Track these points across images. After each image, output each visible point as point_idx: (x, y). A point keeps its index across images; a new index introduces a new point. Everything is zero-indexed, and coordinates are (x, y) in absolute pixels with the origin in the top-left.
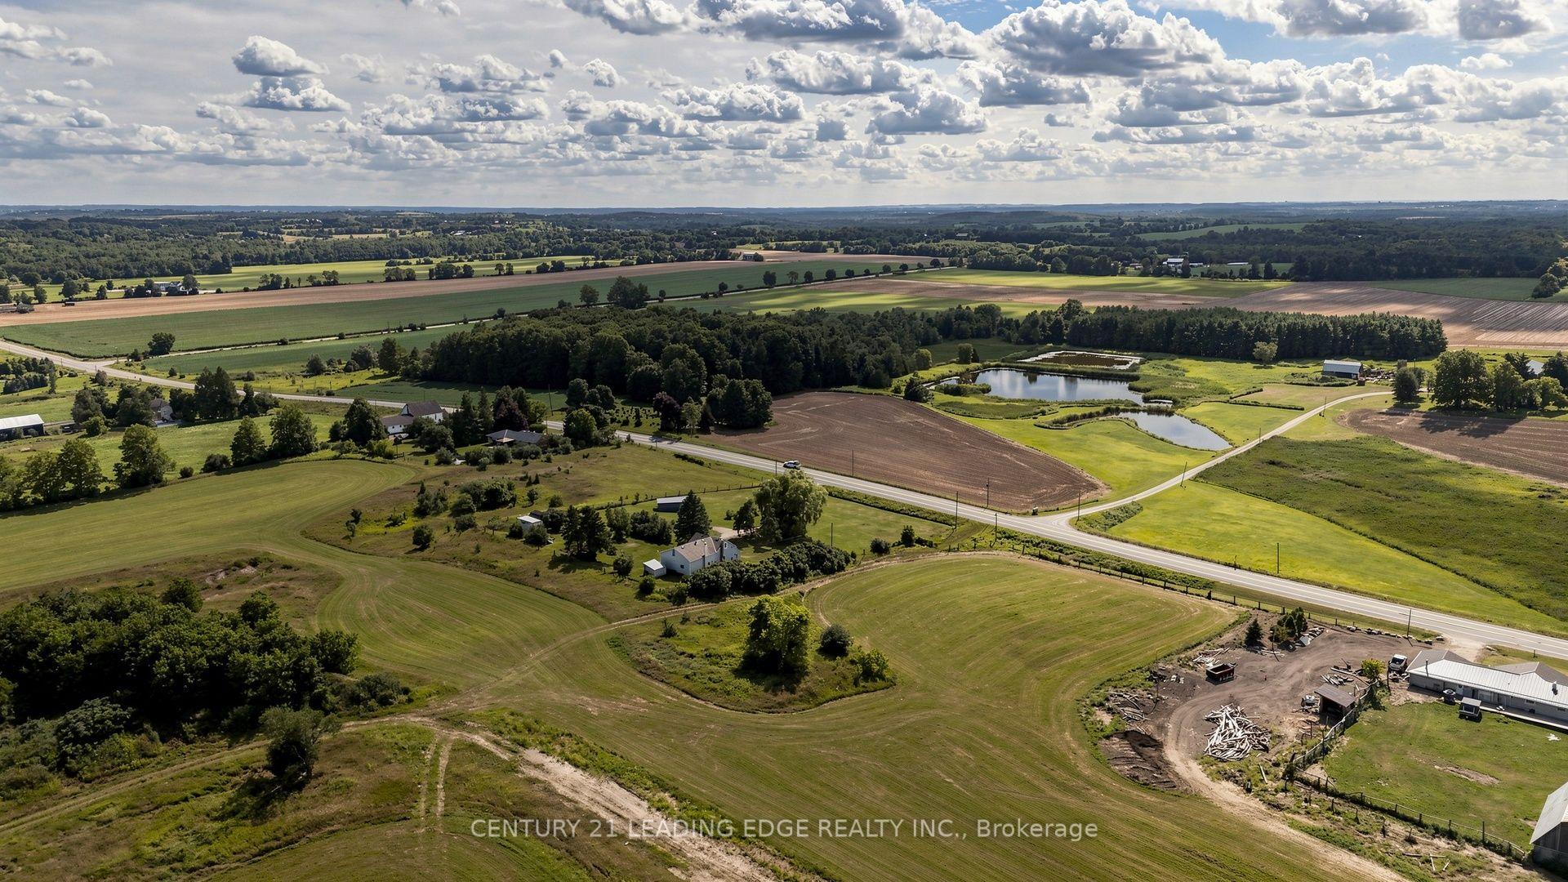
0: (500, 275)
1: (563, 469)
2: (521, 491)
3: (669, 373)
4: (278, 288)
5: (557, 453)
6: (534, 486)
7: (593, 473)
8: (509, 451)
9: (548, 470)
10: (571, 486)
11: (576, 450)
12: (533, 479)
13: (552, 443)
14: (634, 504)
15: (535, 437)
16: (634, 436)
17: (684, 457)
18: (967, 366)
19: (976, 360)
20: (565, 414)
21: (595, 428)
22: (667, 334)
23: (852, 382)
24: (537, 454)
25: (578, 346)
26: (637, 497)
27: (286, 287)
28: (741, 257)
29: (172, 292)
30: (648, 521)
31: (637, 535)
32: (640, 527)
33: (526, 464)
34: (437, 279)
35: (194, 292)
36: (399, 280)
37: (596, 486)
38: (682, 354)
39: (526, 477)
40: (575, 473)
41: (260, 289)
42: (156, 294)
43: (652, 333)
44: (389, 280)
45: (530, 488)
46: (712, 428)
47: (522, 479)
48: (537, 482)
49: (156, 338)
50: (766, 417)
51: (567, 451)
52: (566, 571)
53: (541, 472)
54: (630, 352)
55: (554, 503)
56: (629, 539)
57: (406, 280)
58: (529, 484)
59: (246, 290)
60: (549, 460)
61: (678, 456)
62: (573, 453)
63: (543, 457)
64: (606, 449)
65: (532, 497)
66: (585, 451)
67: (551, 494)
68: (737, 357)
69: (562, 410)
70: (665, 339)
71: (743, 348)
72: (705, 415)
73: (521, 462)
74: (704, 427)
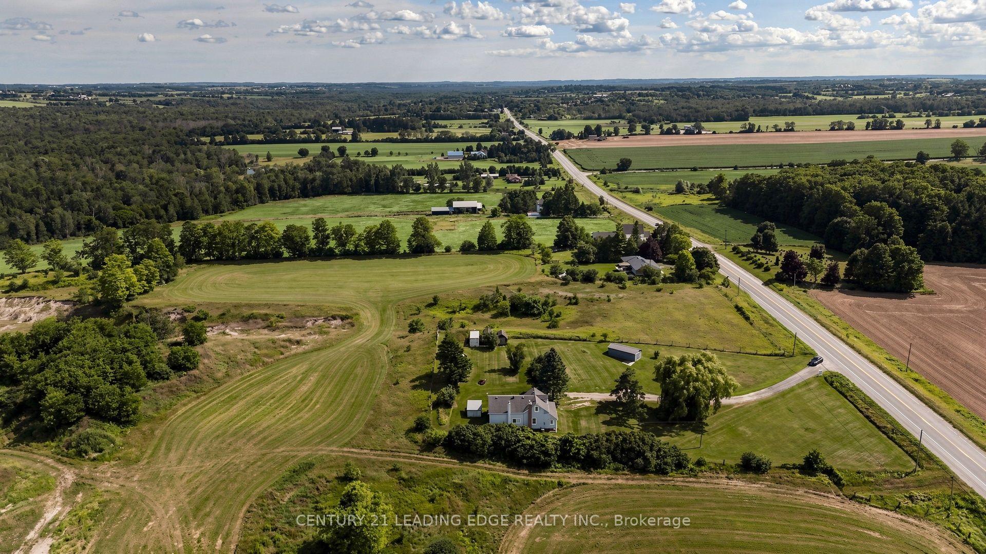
0: (927, 128)
1: (612, 297)
4: (752, 132)
5: (643, 281)
7: (627, 305)
9: (599, 296)
13: (645, 274)
17: (739, 310)
24: (622, 280)
26: (604, 336)
27: (758, 131)
29: (688, 132)
33: (602, 286)
34: (872, 129)
35: (699, 133)
36: (840, 129)
37: (607, 318)
41: (741, 132)
42: (678, 133)
44: (833, 129)
46: (838, 286)
49: (622, 161)
51: (653, 283)
57: (847, 129)
59: (731, 132)
61: (736, 307)
72: (831, 272)
74: (829, 283)
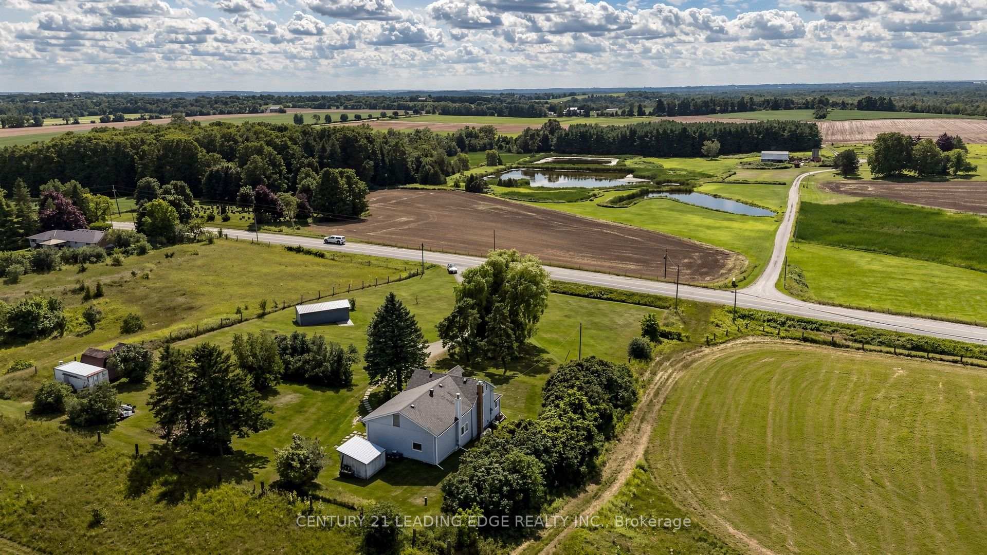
1: (139, 273)
2: (72, 312)
3: (248, 170)
5: (127, 253)
6: (95, 302)
7: (183, 276)
8: (57, 256)
9: (116, 277)
10: (155, 297)
11: (155, 248)
12: (93, 290)
13: (121, 242)
14: (261, 316)
15: (98, 236)
16: (225, 231)
17: (299, 250)
18: (496, 168)
19: (500, 164)
20: (135, 214)
21: (177, 222)
22: (238, 138)
23: (413, 181)
24: (99, 257)
25: (144, 151)
26: (263, 306)
28: (269, 111)
30: (308, 351)
31: (293, 377)
32: (296, 362)
33: (83, 270)
37: (194, 294)
38: (259, 151)
39: (82, 289)
40: (160, 277)
43: (222, 137)
45: (87, 305)
46: (310, 220)
47: (74, 292)
48: (99, 294)
50: (363, 207)
51: (142, 251)
52: (171, 497)
53: (105, 280)
54: (202, 153)
55: (130, 327)
56: (281, 388)
58: (87, 298)
60: (117, 263)
61: (290, 249)
62: (152, 252)
63: (109, 260)
64: (195, 246)
65: (91, 319)
66: (169, 249)
67: (126, 310)
68: (313, 156)
69: (133, 211)
70: (236, 142)
71: (318, 147)
72: (301, 206)
73: (76, 267)
74: (302, 219)
